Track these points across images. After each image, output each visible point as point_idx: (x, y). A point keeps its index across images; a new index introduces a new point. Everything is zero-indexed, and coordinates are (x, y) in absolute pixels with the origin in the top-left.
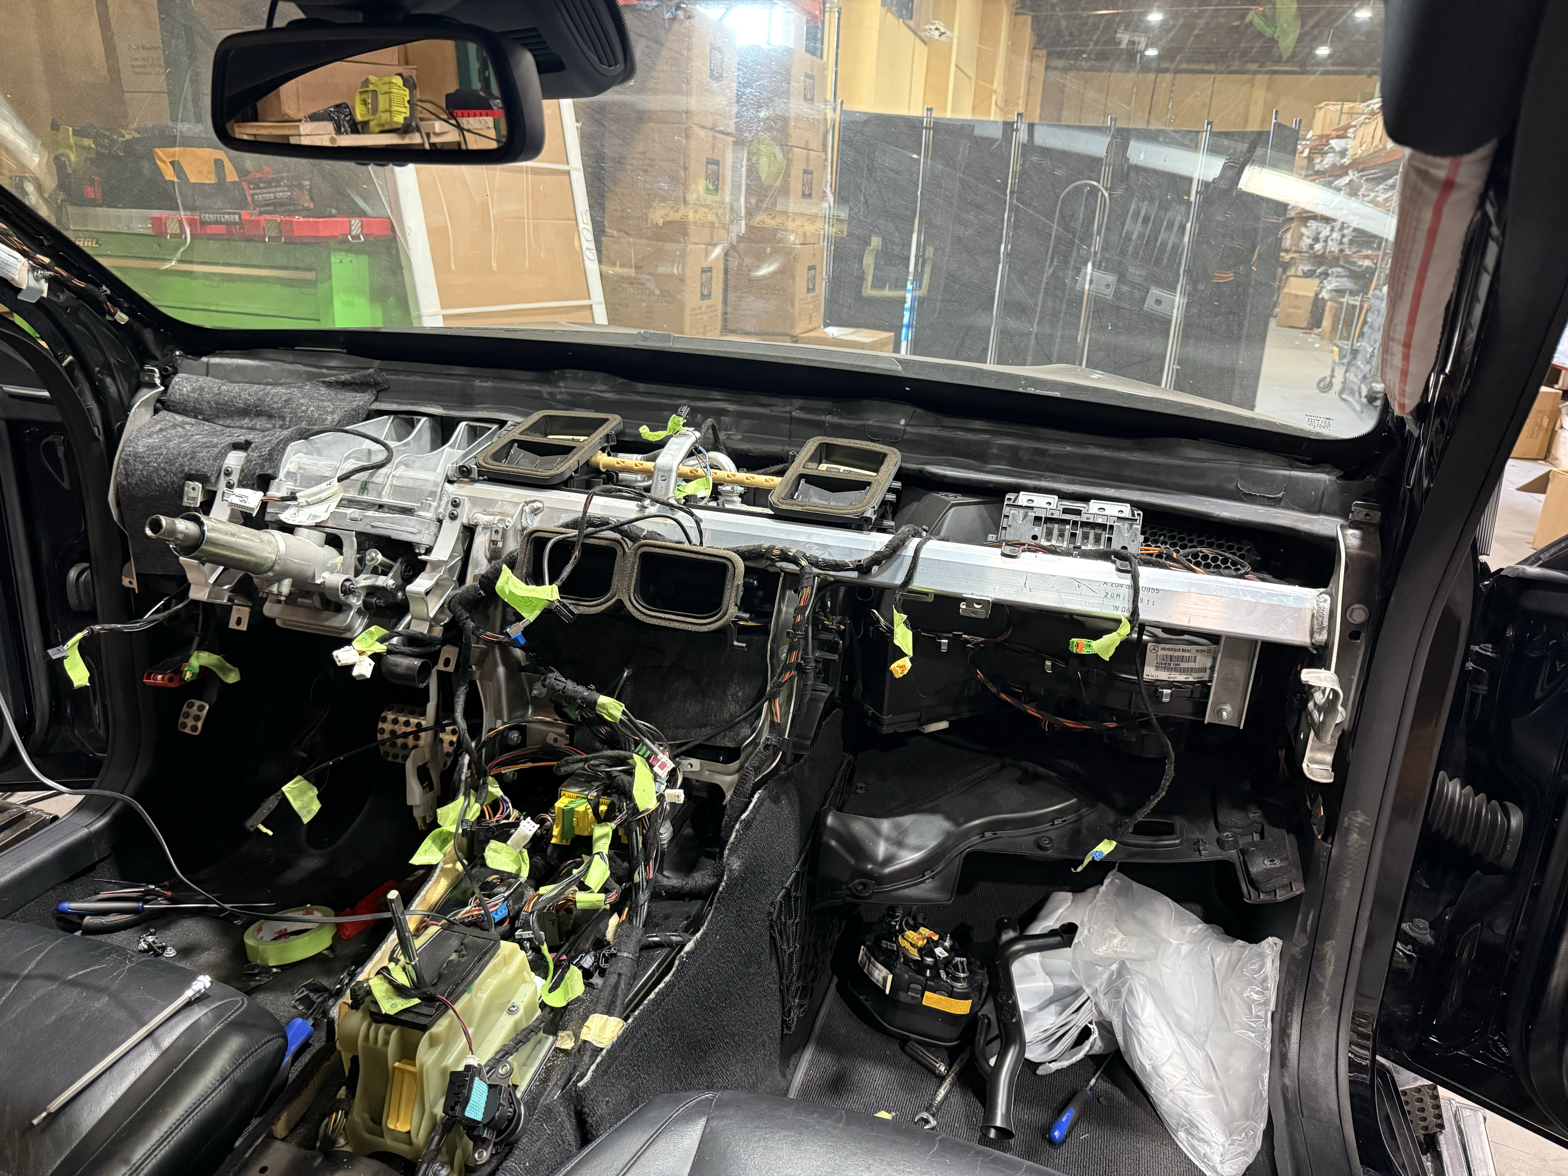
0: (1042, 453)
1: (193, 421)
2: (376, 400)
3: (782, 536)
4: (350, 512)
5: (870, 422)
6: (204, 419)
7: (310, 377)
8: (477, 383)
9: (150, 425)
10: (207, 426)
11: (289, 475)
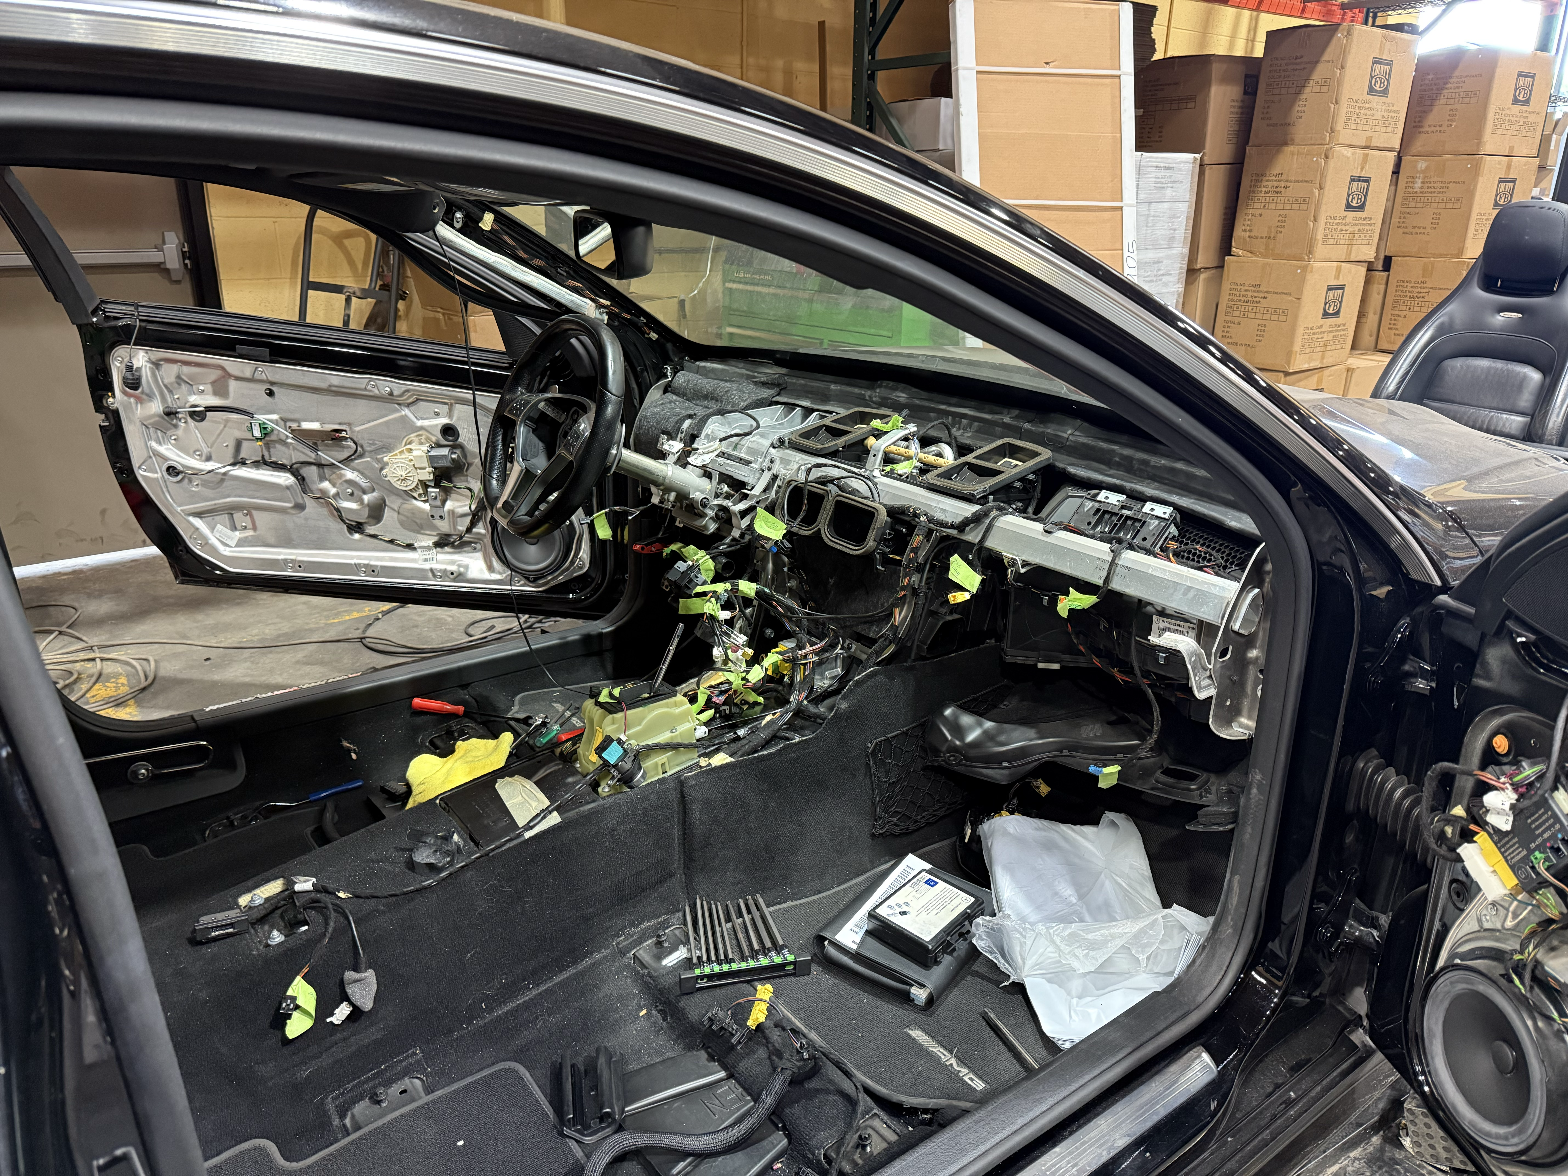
0: (1146, 463)
1: (681, 400)
2: (778, 394)
3: (923, 501)
4: (720, 460)
5: (1049, 431)
6: (687, 400)
7: (748, 377)
8: (832, 387)
9: (658, 400)
10: (687, 404)
11: (707, 436)
